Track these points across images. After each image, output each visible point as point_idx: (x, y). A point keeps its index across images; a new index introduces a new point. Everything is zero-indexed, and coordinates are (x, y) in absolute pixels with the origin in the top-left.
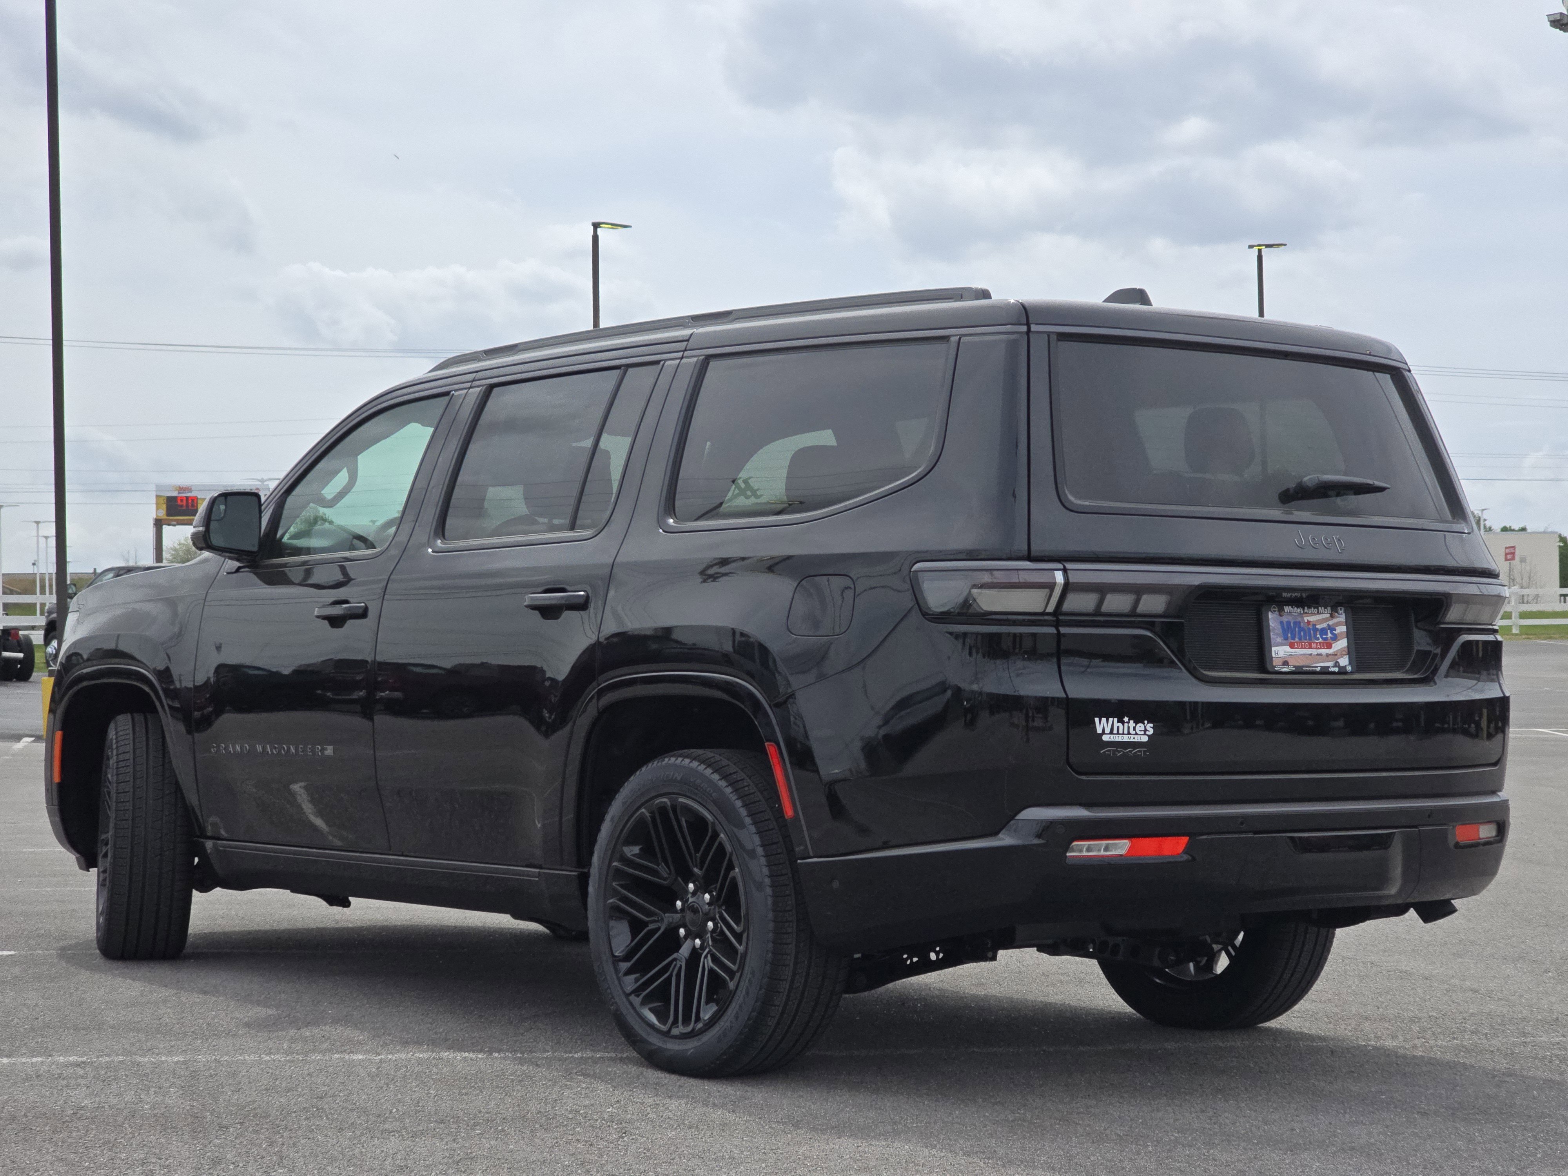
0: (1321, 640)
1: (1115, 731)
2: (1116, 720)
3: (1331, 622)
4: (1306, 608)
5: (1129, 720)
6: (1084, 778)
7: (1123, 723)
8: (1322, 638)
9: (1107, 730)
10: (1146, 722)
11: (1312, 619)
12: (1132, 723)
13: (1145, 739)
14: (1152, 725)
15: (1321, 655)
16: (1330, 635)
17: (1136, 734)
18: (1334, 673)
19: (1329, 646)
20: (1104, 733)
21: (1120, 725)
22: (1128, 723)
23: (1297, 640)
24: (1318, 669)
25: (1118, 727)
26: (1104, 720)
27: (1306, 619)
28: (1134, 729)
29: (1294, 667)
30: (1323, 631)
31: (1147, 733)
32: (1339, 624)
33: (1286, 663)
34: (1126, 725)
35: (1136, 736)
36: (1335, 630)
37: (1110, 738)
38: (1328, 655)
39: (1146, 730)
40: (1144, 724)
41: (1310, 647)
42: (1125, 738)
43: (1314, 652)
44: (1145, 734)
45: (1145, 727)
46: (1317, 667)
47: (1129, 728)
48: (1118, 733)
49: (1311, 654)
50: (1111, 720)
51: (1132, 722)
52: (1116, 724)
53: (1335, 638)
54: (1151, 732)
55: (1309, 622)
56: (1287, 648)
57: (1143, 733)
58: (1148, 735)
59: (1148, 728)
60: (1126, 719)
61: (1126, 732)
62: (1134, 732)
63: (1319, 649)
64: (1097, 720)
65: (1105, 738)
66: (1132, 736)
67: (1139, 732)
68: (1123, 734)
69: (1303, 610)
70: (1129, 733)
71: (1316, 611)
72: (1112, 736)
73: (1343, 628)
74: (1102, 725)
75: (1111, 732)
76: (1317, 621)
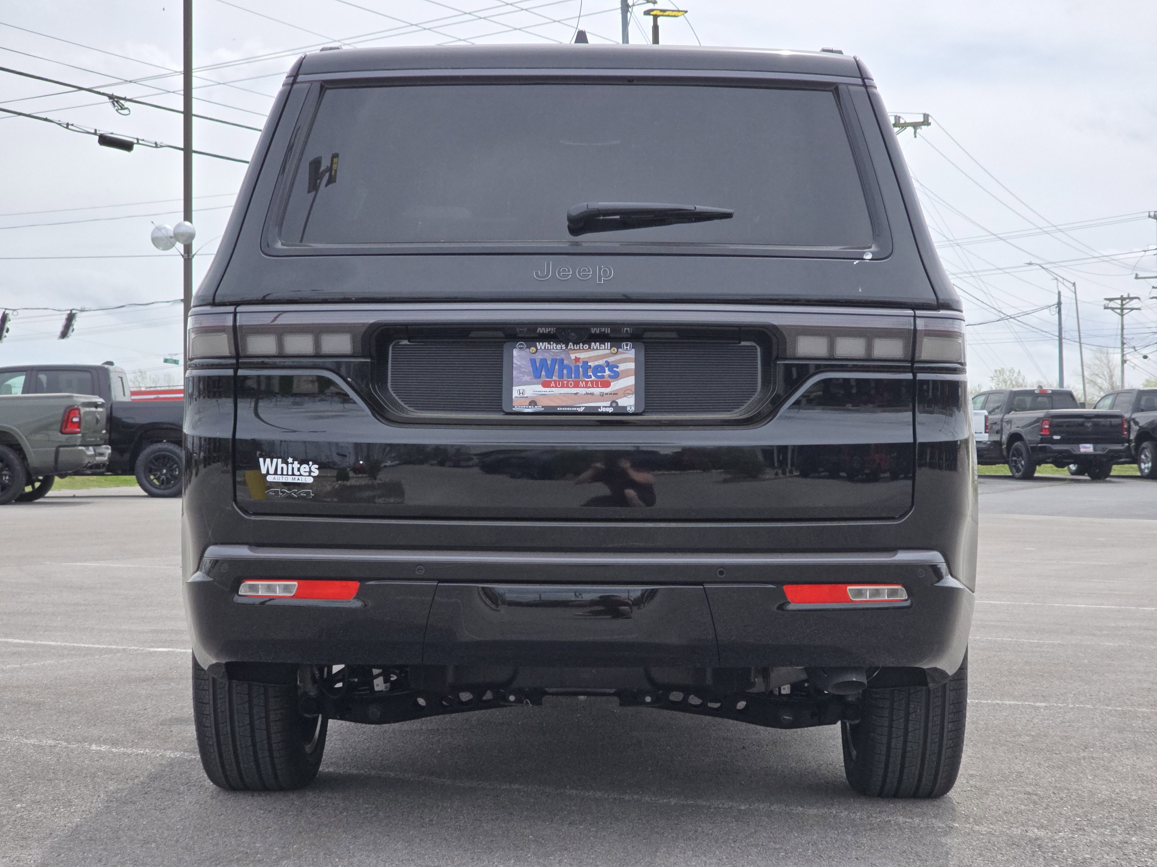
0: (593, 378)
1: (279, 472)
2: (280, 460)
3: (611, 359)
4: (571, 344)
5: (293, 461)
6: (253, 518)
7: (287, 463)
8: (595, 375)
9: (272, 471)
10: (311, 463)
11: (583, 355)
12: (296, 465)
13: (310, 480)
14: (317, 466)
15: (592, 394)
16: (607, 372)
17: (301, 475)
18: (607, 414)
19: (607, 385)
20: (268, 473)
21: (285, 466)
22: (293, 463)
23: (554, 378)
24: (581, 410)
25: (282, 468)
26: (268, 460)
27: (573, 356)
28: (299, 470)
29: (543, 407)
30: (599, 369)
31: (312, 474)
32: (625, 360)
33: (533, 403)
34: (290, 466)
35: (300, 477)
36: (617, 367)
37: (274, 478)
38: (602, 395)
39: (310, 471)
40: (309, 465)
41: (576, 385)
42: (290, 479)
43: (582, 391)
44: (310, 475)
45: (310, 468)
46: (580, 407)
47: (293, 469)
48: (282, 474)
49: (576, 394)
50: (275, 460)
51: (296, 463)
52: (280, 465)
53: (616, 376)
54: (316, 473)
55: (577, 359)
56: (539, 388)
57: (307, 474)
58: (313, 477)
59: (313, 469)
60: (290, 460)
61: (290, 473)
62: (298, 473)
63: (589, 387)
64: (261, 460)
65: (270, 478)
66: (297, 477)
67: (303, 473)
68: (287, 475)
69: (567, 347)
70: (293, 474)
71: (586, 346)
72: (276, 476)
73: (632, 366)
74: (266, 465)
75: (276, 473)
76: (590, 358)
